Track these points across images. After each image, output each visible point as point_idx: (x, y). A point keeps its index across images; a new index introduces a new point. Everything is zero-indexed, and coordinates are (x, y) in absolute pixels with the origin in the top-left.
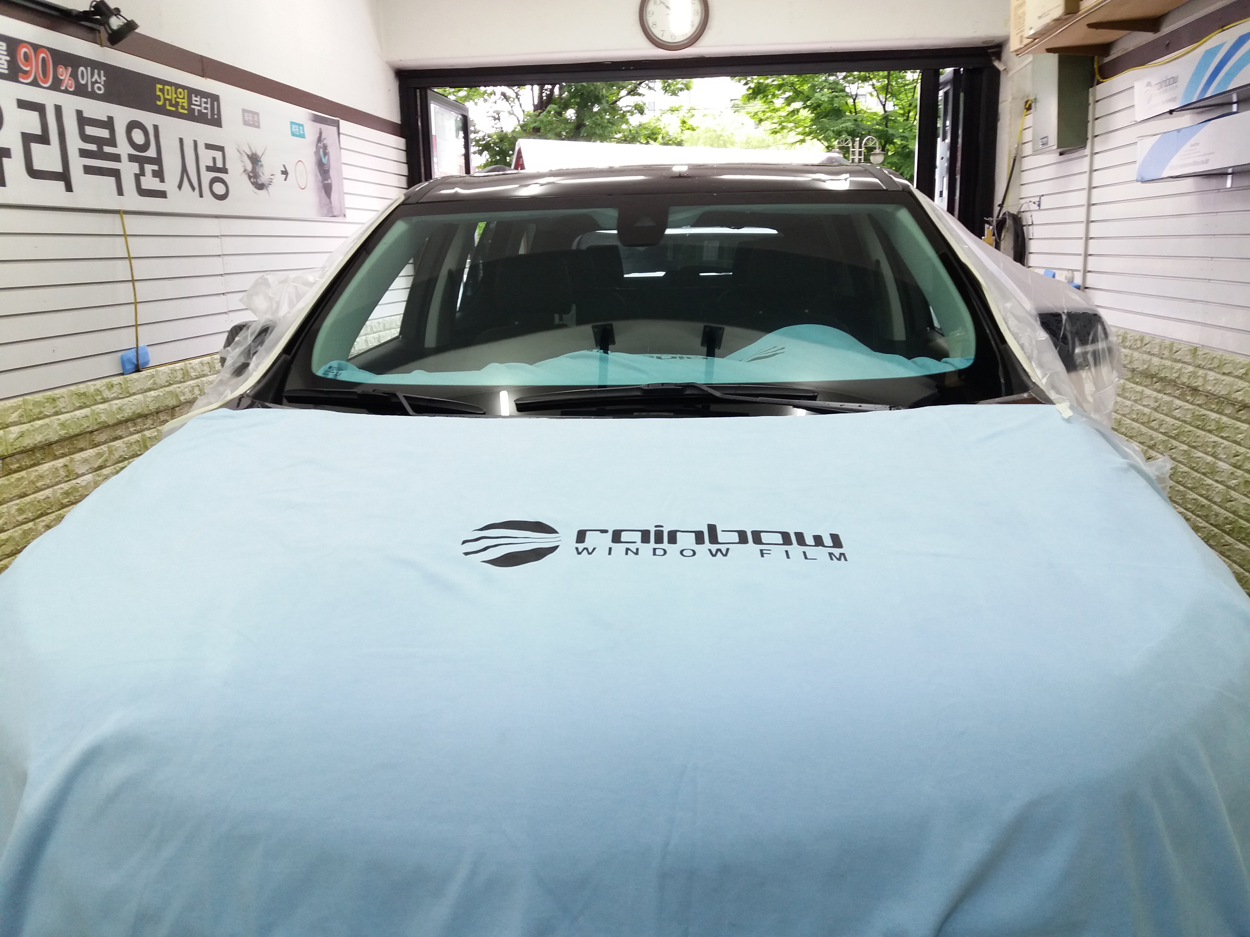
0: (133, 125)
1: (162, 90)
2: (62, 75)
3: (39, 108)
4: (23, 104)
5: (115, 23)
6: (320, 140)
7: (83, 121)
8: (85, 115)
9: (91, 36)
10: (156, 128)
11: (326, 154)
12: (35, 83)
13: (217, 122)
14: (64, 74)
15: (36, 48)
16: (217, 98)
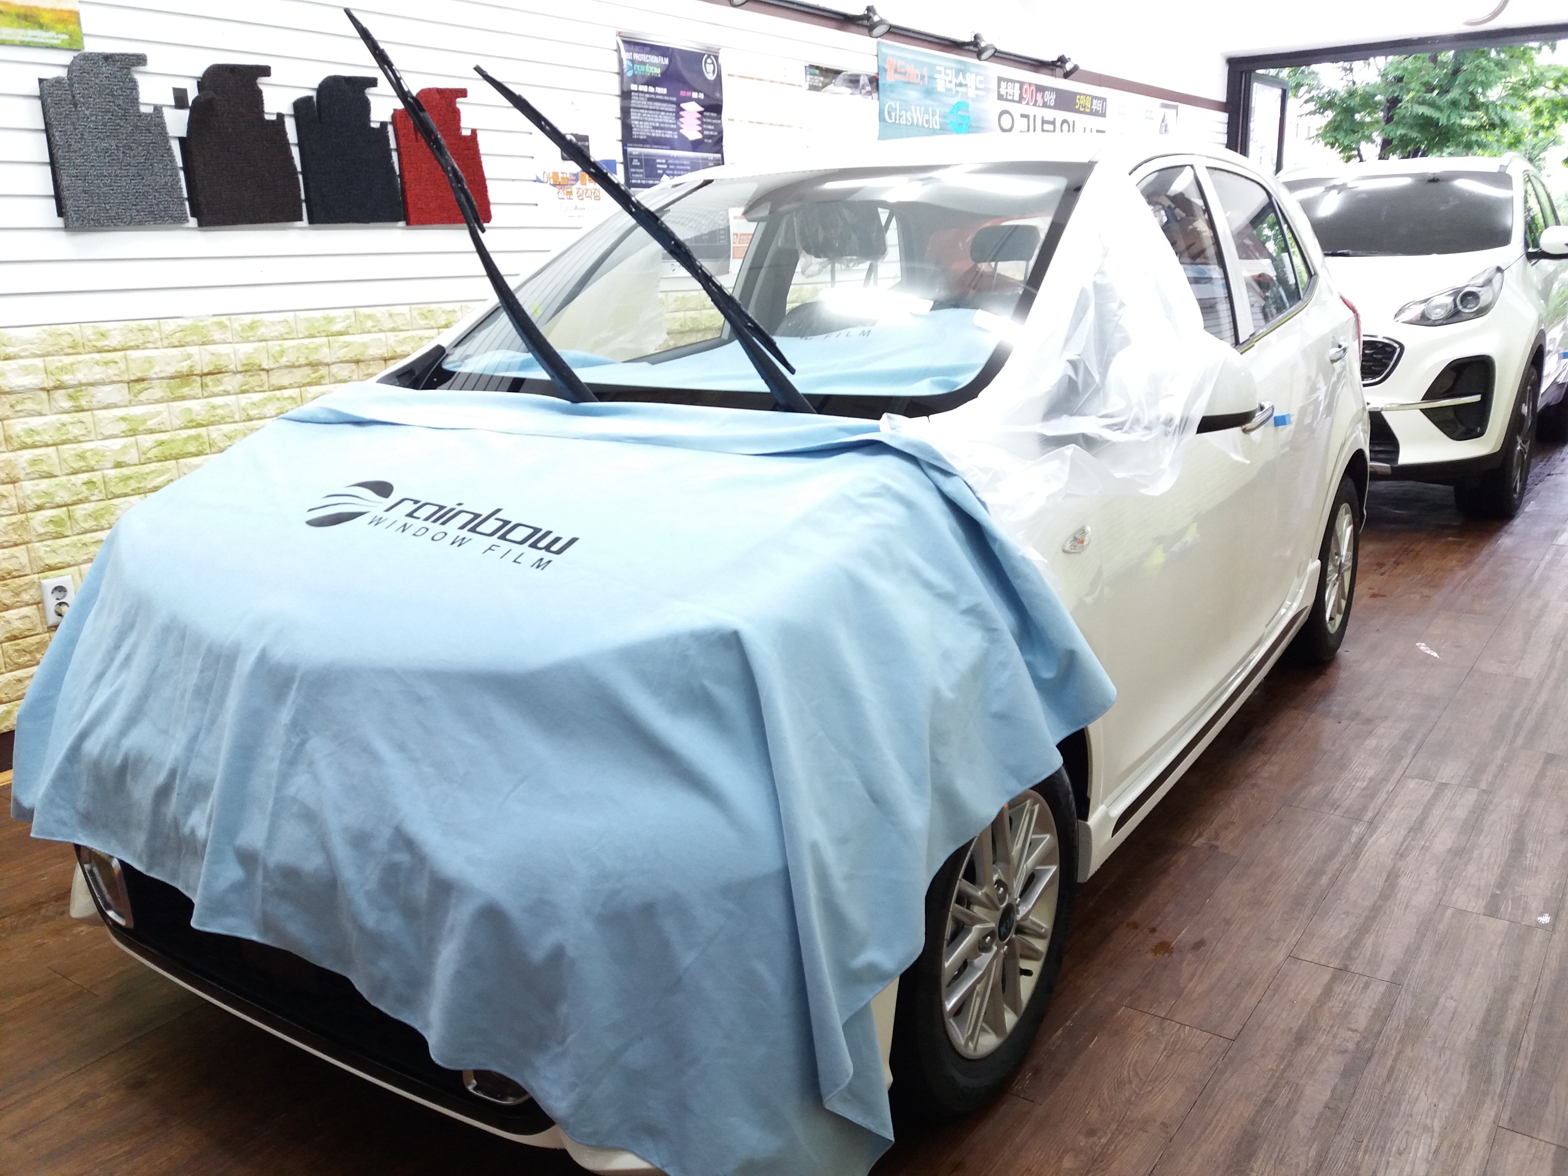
0: (1064, 121)
1: (1079, 99)
2: (1038, 98)
3: (1027, 116)
4: (1022, 116)
5: (1069, 67)
6: (1163, 121)
7: (1044, 122)
8: (1045, 119)
9: (1051, 72)
10: (1074, 122)
12: (1027, 104)
13: (1103, 115)
14: (1039, 96)
15: (1030, 84)
16: (1104, 100)
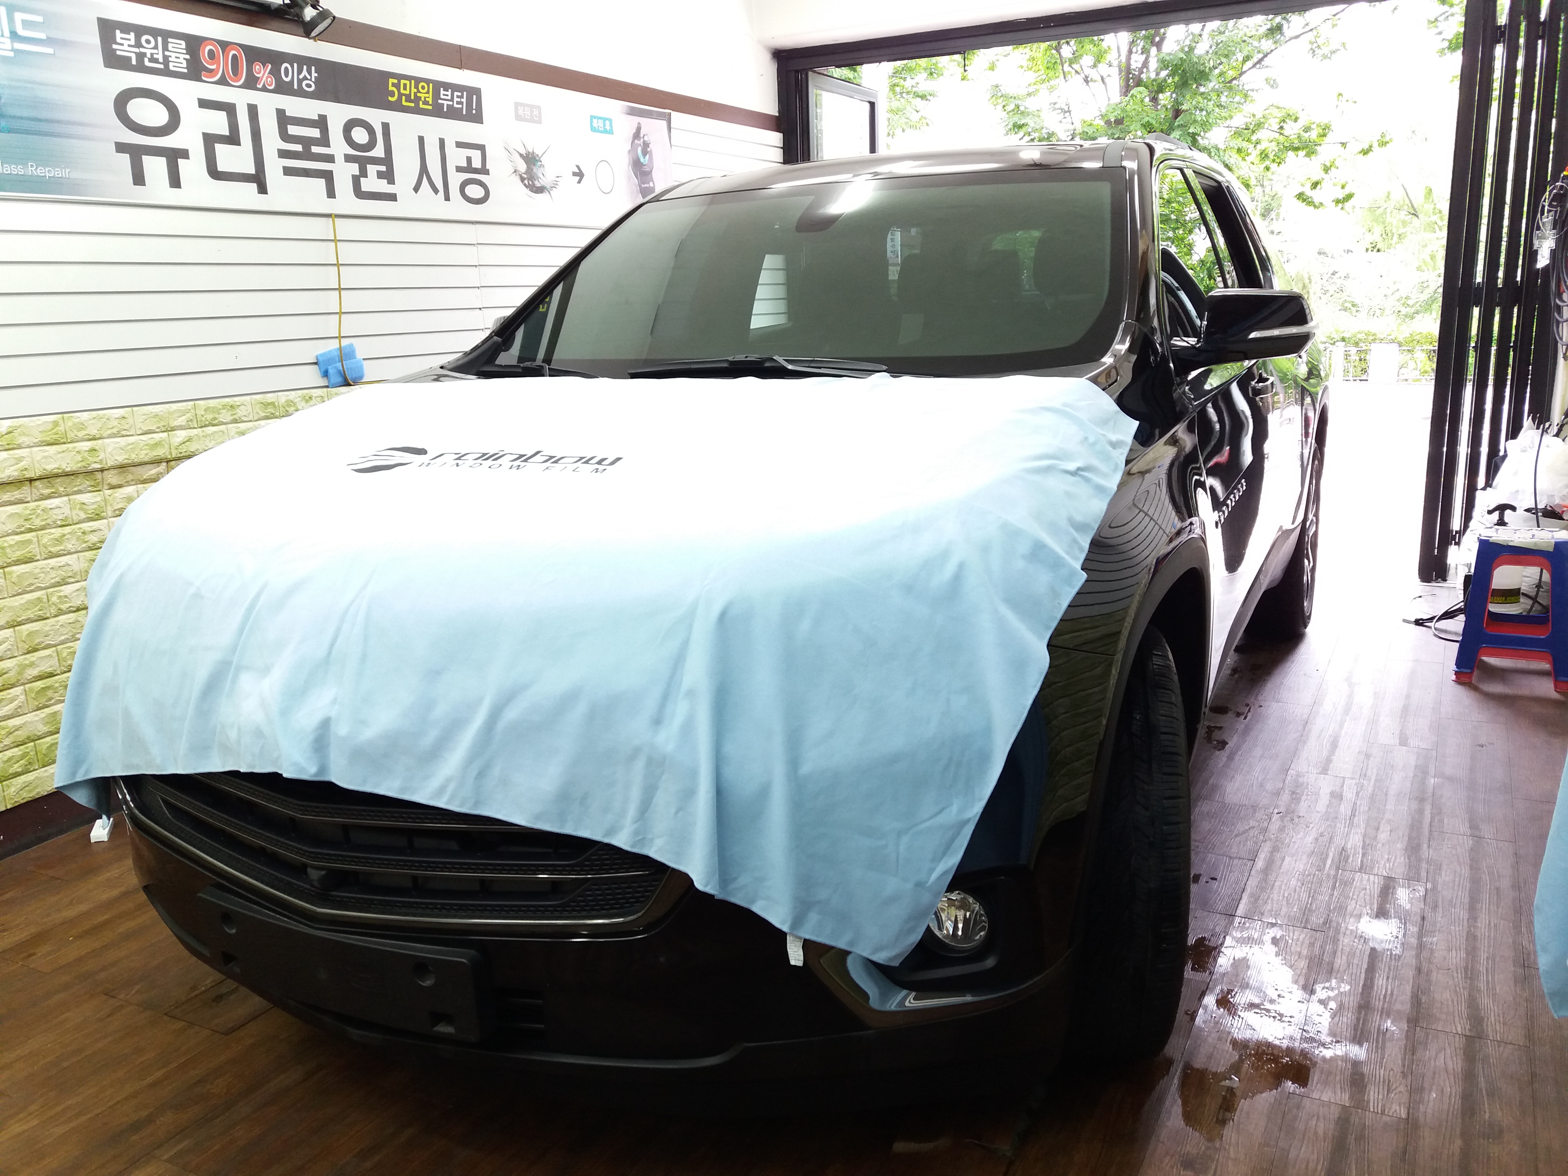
0: (353, 123)
2: (259, 73)
3: (229, 109)
4: (204, 104)
5: (310, 13)
6: (637, 135)
8: (289, 114)
10: (386, 125)
11: (645, 153)
12: (223, 82)
13: (476, 117)
14: (262, 71)
15: (225, 45)
16: (477, 92)
